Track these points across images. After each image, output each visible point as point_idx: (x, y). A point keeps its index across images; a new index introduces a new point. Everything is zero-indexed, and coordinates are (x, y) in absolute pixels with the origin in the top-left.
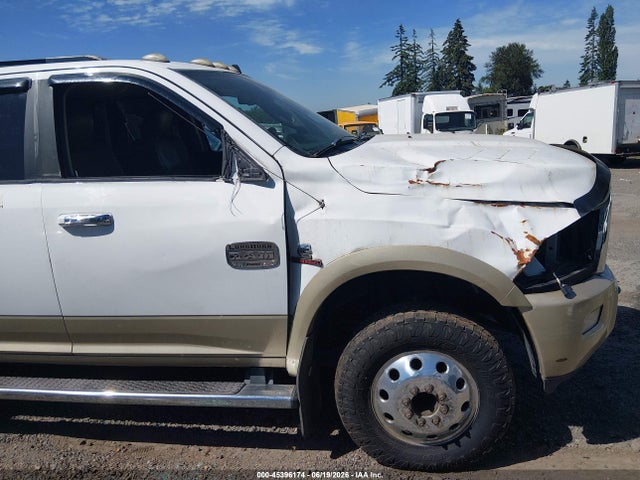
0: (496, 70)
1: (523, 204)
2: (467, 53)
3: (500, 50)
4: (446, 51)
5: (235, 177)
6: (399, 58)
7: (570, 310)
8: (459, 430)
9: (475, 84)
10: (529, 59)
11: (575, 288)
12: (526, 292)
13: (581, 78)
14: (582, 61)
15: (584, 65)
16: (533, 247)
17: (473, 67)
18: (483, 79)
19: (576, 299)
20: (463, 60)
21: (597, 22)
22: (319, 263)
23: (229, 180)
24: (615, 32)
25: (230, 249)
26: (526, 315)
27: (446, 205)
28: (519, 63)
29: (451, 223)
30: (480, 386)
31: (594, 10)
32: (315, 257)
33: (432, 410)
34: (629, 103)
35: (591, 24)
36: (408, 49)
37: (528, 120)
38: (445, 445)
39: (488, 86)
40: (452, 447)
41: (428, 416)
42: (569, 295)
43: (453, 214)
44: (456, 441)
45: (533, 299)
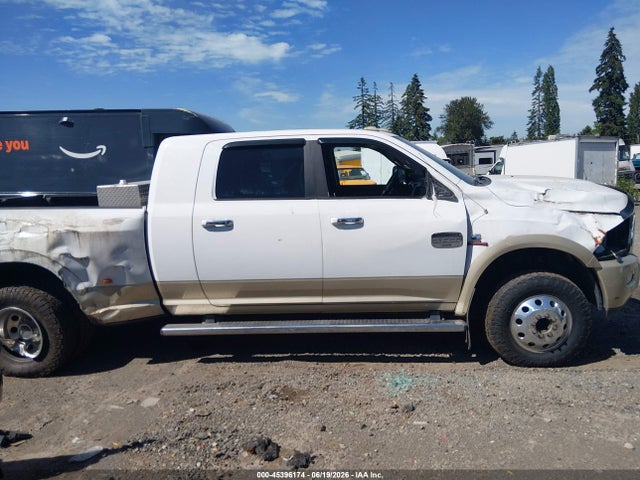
0: (449, 121)
1: (594, 213)
2: (424, 105)
3: (454, 103)
4: (406, 103)
5: (434, 196)
6: (361, 108)
7: (621, 270)
8: (560, 342)
9: (431, 133)
10: (480, 112)
11: (623, 259)
12: (600, 260)
13: (529, 129)
14: (530, 114)
15: (532, 118)
16: (603, 236)
17: (430, 118)
18: (438, 129)
19: (625, 264)
20: (420, 111)
21: (541, 79)
22: (486, 245)
23: (430, 198)
24: (556, 89)
25: (434, 236)
26: (599, 272)
27: (555, 212)
28: (471, 115)
29: (559, 222)
30: (573, 315)
31: (539, 69)
32: (483, 241)
33: (547, 329)
34: (587, 154)
35: (537, 82)
36: (369, 100)
37: (498, 168)
38: (552, 351)
39: (443, 136)
40: (557, 352)
41: (544, 332)
42: (621, 262)
43: (560, 217)
44: (559, 348)
45: (603, 264)
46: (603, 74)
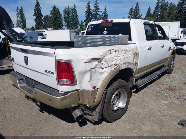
15: (17, 22)
24: (24, 14)
31: (17, 7)
35: (17, 11)
46: (36, 12)
